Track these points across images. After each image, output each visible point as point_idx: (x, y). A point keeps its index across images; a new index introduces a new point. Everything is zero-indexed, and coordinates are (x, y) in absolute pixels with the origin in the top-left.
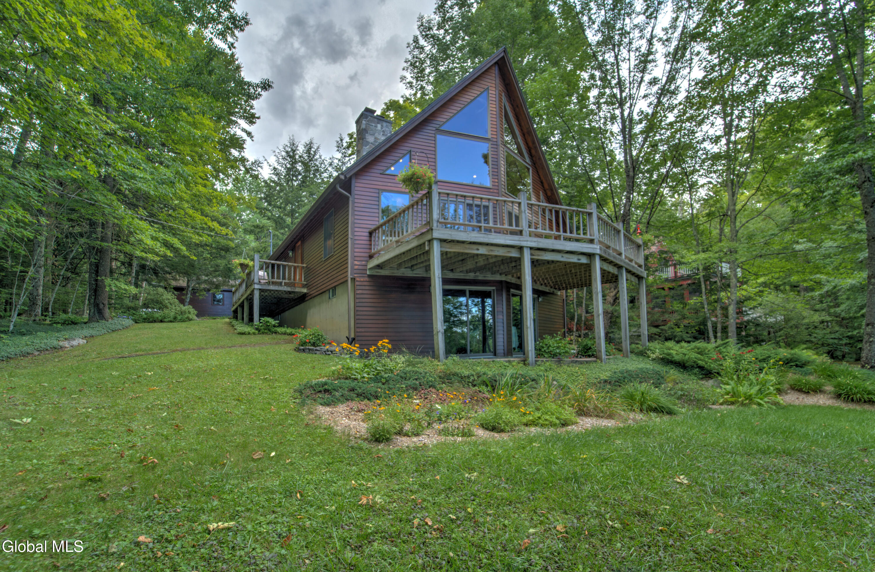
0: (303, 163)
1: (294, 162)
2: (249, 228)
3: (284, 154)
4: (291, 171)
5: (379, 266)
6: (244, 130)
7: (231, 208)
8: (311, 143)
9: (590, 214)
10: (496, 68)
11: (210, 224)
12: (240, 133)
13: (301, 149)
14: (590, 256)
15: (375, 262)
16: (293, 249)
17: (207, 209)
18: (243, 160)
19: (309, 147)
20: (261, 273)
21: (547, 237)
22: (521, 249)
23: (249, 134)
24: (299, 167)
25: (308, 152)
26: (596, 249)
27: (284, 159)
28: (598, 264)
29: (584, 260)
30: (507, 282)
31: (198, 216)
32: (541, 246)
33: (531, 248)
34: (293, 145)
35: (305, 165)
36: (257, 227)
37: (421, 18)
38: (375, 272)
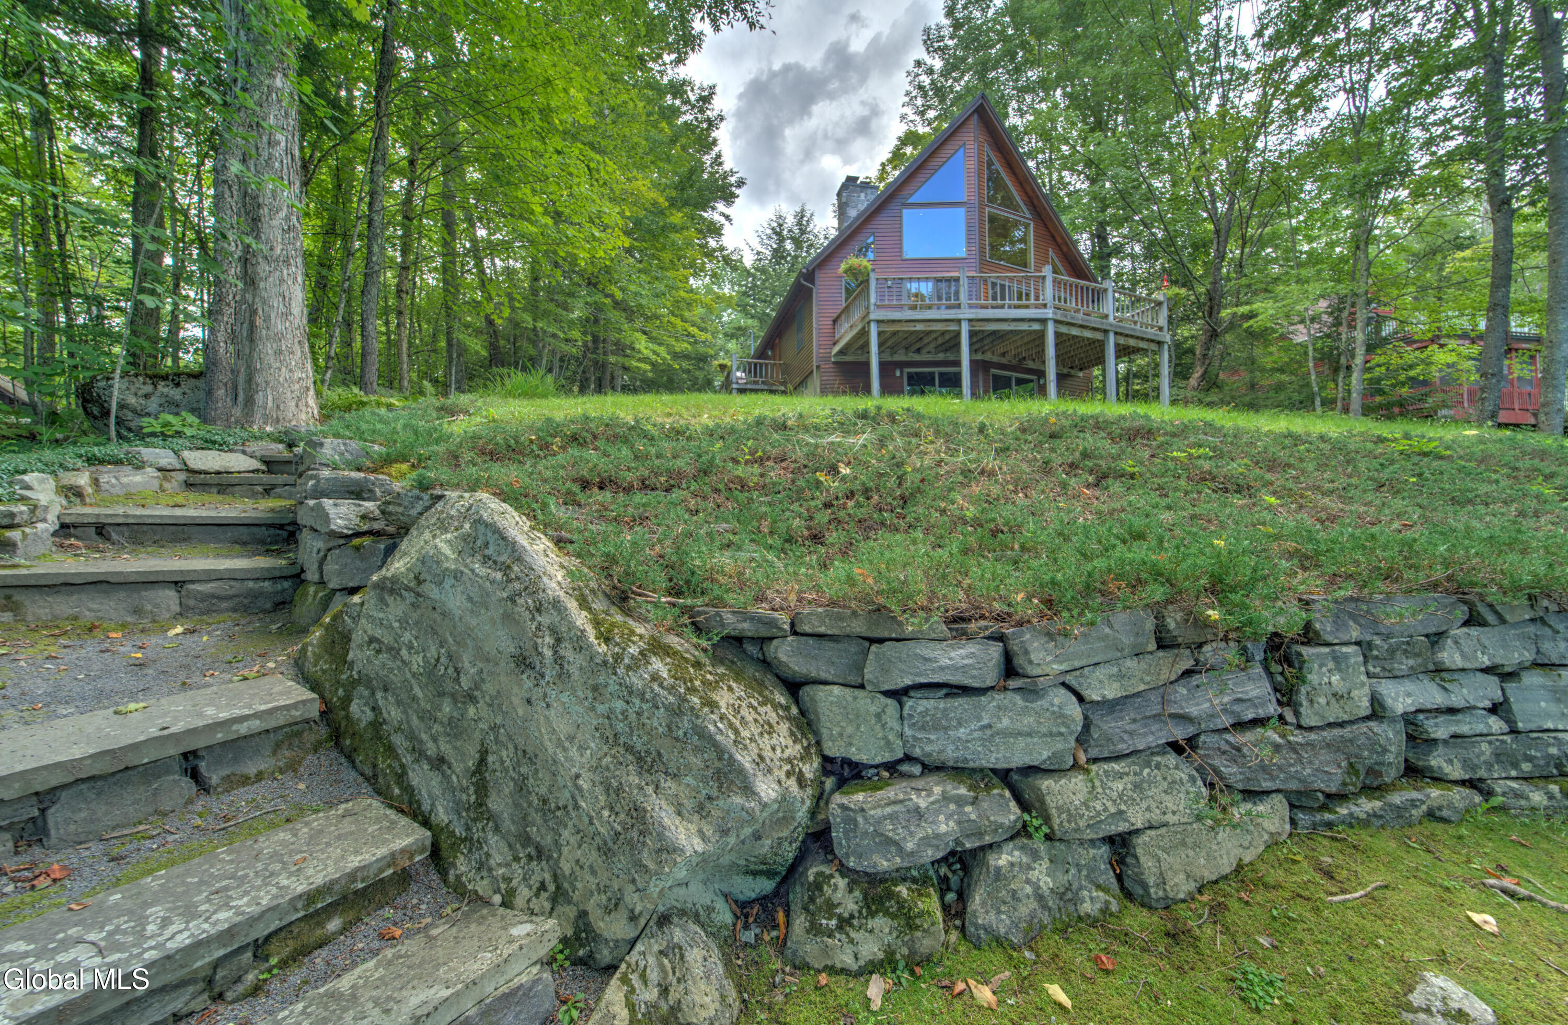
0: (792, 238)
1: (781, 240)
2: (730, 331)
3: (769, 231)
4: (779, 254)
5: (841, 352)
6: (722, 214)
7: (709, 308)
8: (803, 210)
9: (1044, 278)
10: (976, 117)
11: (691, 329)
12: (717, 217)
13: (790, 221)
14: (1043, 321)
15: (837, 349)
16: (772, 348)
17: (686, 314)
18: (722, 249)
19: (800, 215)
20: (739, 374)
21: (986, 307)
22: (959, 321)
23: (728, 218)
24: (789, 245)
25: (799, 224)
26: (1049, 313)
27: (769, 238)
28: (1051, 329)
29: (1036, 327)
30: (984, 362)
31: (678, 321)
32: (981, 316)
33: (970, 320)
34: (780, 218)
35: (797, 242)
36: (739, 328)
37: (927, 31)
38: (840, 359)
